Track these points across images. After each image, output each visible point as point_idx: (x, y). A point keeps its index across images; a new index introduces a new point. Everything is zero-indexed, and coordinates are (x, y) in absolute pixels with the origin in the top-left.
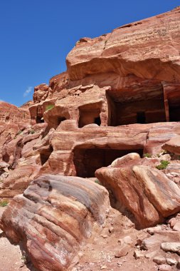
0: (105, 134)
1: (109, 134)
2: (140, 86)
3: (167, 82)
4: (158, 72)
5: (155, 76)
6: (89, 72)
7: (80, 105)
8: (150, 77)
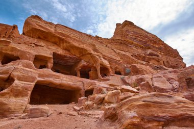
0: (59, 77)
1: (61, 78)
2: (70, 58)
3: (85, 61)
4: (83, 55)
5: (81, 56)
6: (41, 37)
7: (36, 54)
8: (79, 56)
